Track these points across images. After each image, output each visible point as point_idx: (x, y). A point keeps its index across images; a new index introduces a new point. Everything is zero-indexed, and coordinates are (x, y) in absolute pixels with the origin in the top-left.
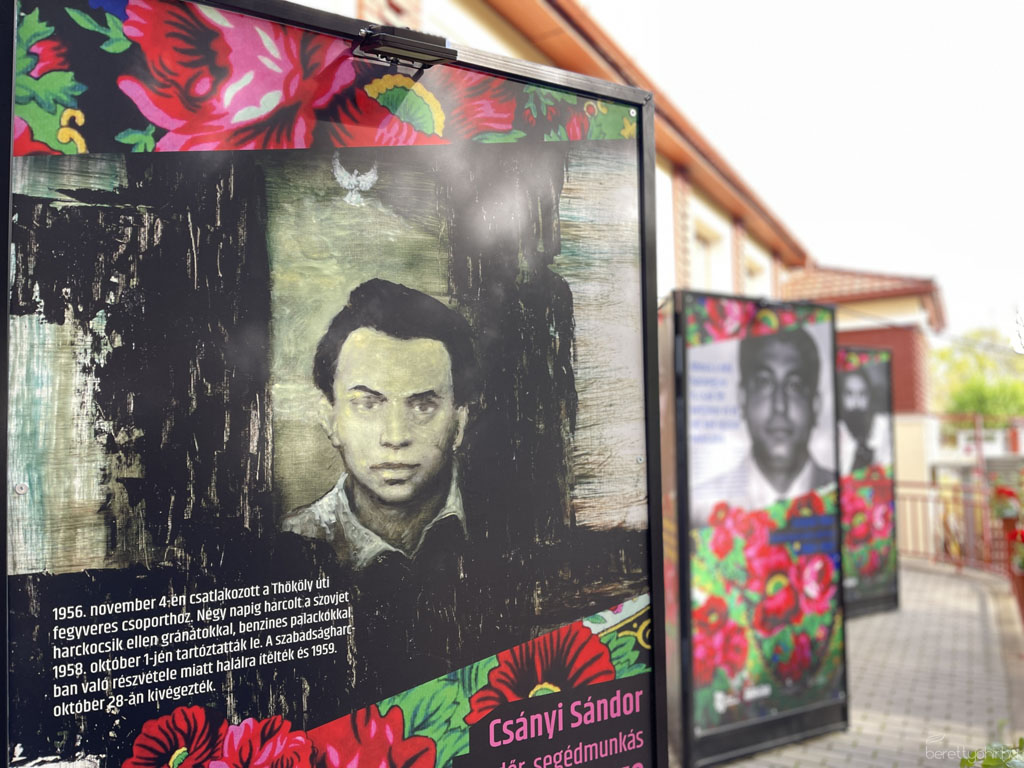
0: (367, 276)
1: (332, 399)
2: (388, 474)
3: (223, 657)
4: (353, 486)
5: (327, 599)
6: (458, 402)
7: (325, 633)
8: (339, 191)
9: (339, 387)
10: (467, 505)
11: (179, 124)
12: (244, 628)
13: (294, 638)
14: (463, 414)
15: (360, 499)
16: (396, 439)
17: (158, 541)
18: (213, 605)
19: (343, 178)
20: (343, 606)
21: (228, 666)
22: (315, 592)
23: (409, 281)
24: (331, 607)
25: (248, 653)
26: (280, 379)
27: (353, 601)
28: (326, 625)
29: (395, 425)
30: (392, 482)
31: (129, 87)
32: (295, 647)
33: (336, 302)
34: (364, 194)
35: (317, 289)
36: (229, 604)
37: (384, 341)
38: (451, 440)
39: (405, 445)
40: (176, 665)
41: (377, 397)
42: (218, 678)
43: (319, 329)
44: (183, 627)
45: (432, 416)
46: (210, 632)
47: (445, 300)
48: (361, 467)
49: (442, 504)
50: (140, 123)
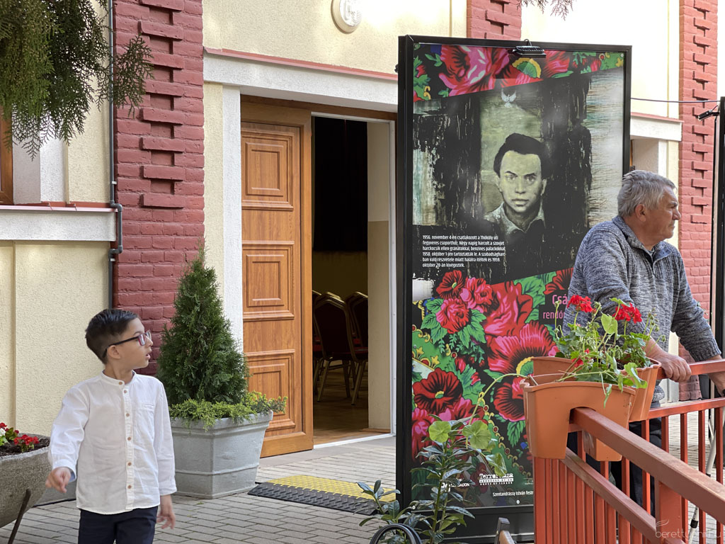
0: (512, 133)
1: (499, 176)
2: (518, 203)
3: (467, 257)
4: (506, 206)
5: (497, 243)
6: (543, 178)
7: (497, 254)
8: (503, 103)
9: (502, 172)
10: (545, 216)
11: (455, 86)
12: (473, 249)
13: (487, 254)
14: (545, 182)
15: (508, 211)
16: (520, 190)
17: (449, 219)
18: (464, 240)
19: (505, 98)
20: (502, 246)
21: (468, 260)
22: (493, 240)
23: (526, 133)
24: (498, 246)
25: (473, 257)
26: (483, 169)
27: (505, 245)
28: (497, 252)
29: (520, 185)
30: (519, 206)
31: (442, 77)
32: (487, 257)
33: (502, 142)
34: (511, 103)
35: (495, 138)
36: (468, 241)
37: (518, 155)
38: (540, 192)
39: (524, 193)
40: (454, 257)
41: (514, 175)
42: (465, 263)
43: (495, 151)
44: (456, 246)
45: (533, 183)
46: (463, 249)
47: (539, 140)
48: (508, 199)
49: (537, 215)
50: (444, 88)
